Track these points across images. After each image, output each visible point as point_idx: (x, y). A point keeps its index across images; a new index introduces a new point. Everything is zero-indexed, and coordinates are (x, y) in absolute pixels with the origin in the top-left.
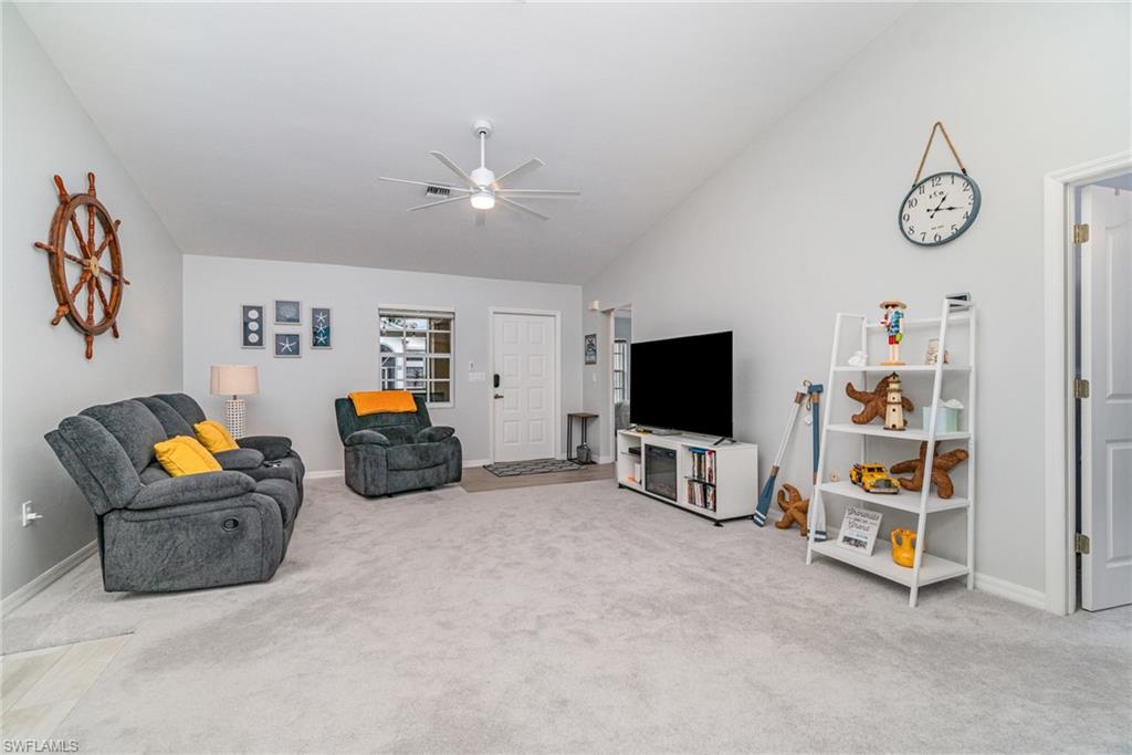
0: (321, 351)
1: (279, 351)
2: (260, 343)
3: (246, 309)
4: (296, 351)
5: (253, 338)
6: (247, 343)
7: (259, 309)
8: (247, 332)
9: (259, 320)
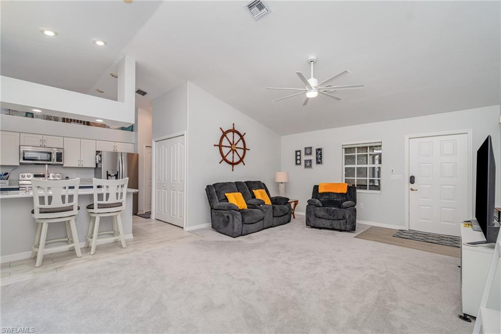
0: (319, 166)
1: (306, 166)
2: (300, 164)
3: (297, 152)
4: (310, 166)
5: (298, 162)
6: (297, 164)
7: (300, 151)
8: (297, 160)
9: (300, 155)
